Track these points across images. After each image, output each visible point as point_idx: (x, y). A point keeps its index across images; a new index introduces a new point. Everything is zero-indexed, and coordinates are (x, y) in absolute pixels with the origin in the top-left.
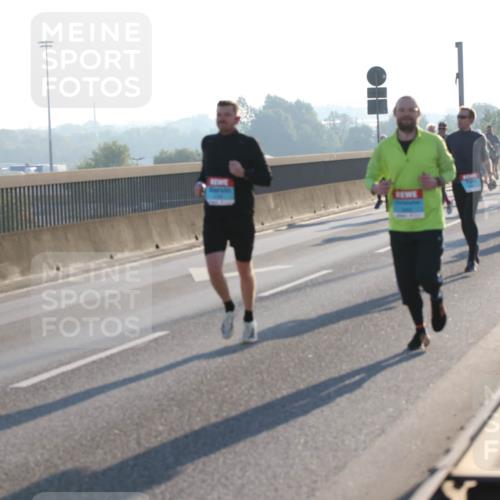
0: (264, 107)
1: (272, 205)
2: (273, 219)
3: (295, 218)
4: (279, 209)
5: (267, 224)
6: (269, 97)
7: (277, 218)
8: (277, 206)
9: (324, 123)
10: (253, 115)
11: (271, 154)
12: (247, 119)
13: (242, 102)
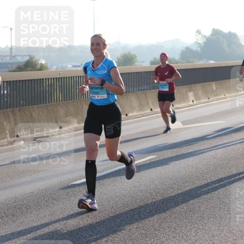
0: (211, 35)
1: (214, 89)
2: (215, 96)
3: (226, 95)
4: (218, 91)
5: (210, 99)
6: (214, 29)
7: (217, 95)
8: (217, 89)
10: (205, 39)
11: (214, 61)
12: (201, 41)
13: (198, 32)
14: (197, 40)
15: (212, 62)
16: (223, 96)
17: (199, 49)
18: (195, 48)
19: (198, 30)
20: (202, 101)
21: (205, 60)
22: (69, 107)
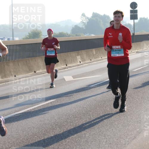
0: (92, 17)
1: (95, 53)
3: (103, 58)
4: (97, 55)
6: (93, 13)
7: (96, 58)
10: (88, 20)
12: (85, 21)
14: (83, 21)
15: (93, 35)
16: (101, 58)
17: (84, 26)
18: (81, 26)
19: (83, 14)
20: (87, 61)
21: (88, 34)
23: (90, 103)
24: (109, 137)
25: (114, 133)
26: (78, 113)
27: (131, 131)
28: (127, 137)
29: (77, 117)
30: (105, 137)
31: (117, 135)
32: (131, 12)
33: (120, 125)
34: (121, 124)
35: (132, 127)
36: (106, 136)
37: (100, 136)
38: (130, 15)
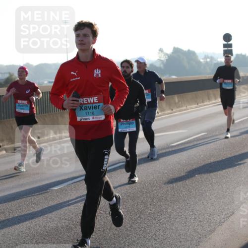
0: (172, 53)
1: (177, 101)
2: (177, 108)
3: (188, 107)
4: (180, 103)
5: (174, 110)
6: (174, 48)
7: (179, 107)
8: (179, 101)
9: (202, 60)
10: (167, 57)
11: (176, 76)
12: (164, 58)
13: (161, 50)
14: (160, 57)
15: (174, 77)
16: (185, 108)
17: (162, 66)
18: (158, 65)
19: (160, 49)
20: (166, 112)
21: (168, 76)
22: (46, 119)
23: (172, 167)
24: (199, 212)
25: (204, 207)
26: (156, 180)
27: (228, 205)
28: (222, 212)
29: (155, 186)
30: (192, 212)
31: (208, 209)
32: (225, 46)
33: (213, 197)
34: (215, 195)
35: (229, 199)
36: (195, 212)
37: (187, 212)
38: (224, 50)
